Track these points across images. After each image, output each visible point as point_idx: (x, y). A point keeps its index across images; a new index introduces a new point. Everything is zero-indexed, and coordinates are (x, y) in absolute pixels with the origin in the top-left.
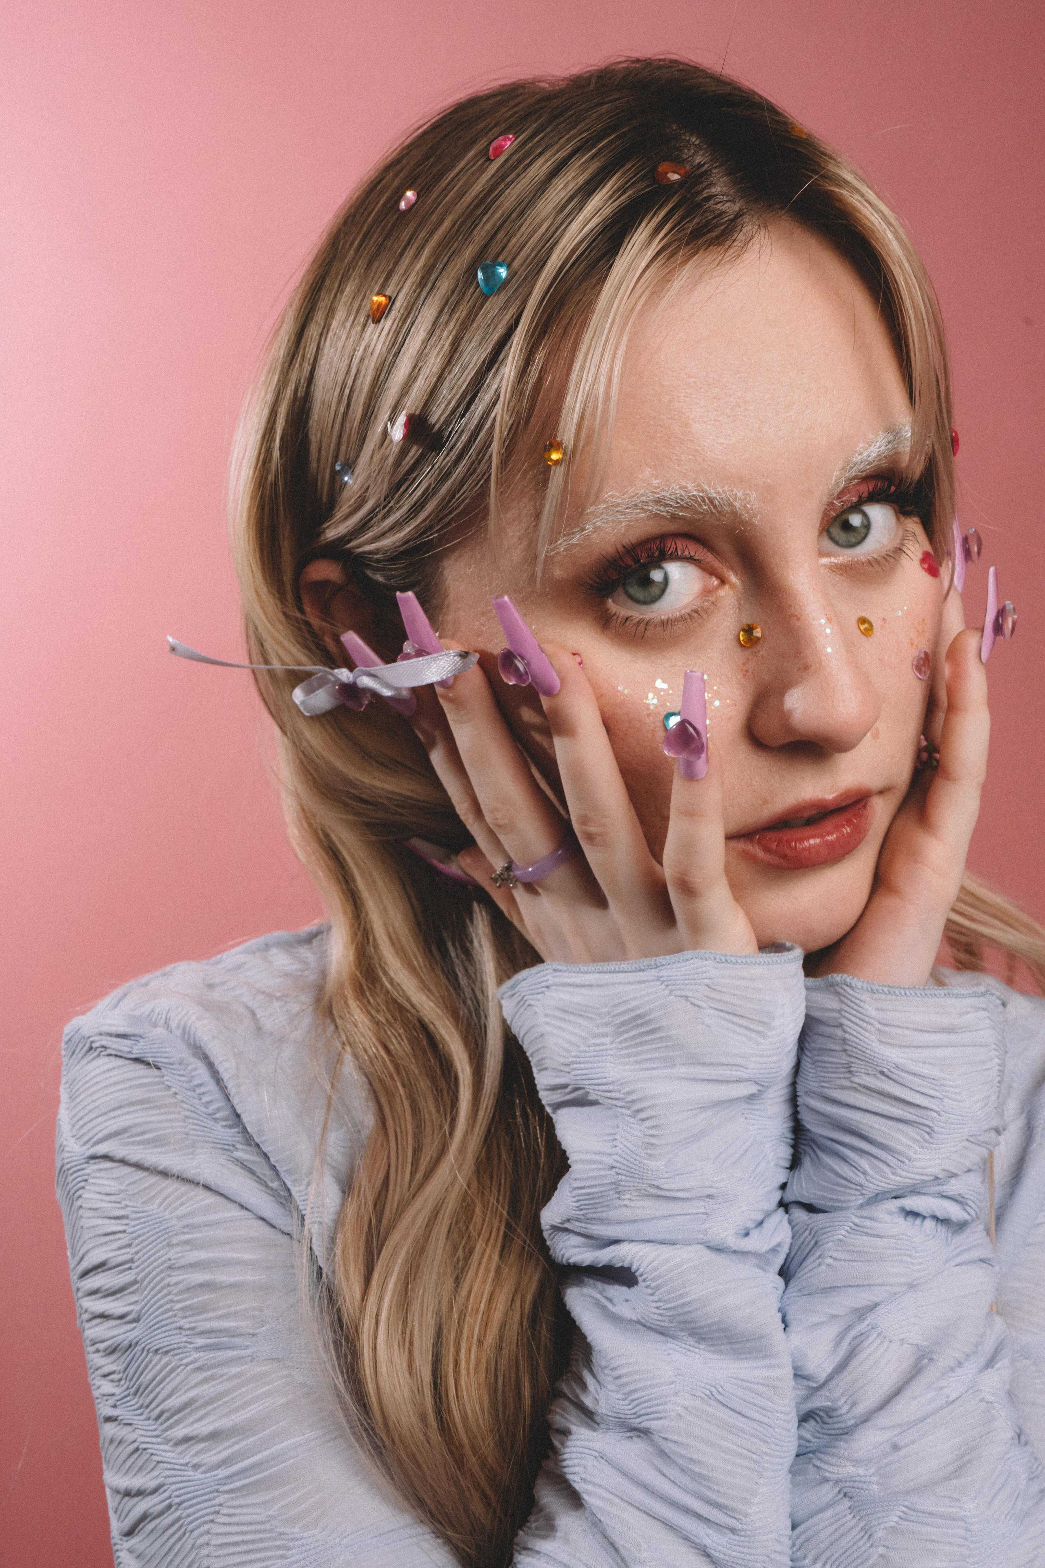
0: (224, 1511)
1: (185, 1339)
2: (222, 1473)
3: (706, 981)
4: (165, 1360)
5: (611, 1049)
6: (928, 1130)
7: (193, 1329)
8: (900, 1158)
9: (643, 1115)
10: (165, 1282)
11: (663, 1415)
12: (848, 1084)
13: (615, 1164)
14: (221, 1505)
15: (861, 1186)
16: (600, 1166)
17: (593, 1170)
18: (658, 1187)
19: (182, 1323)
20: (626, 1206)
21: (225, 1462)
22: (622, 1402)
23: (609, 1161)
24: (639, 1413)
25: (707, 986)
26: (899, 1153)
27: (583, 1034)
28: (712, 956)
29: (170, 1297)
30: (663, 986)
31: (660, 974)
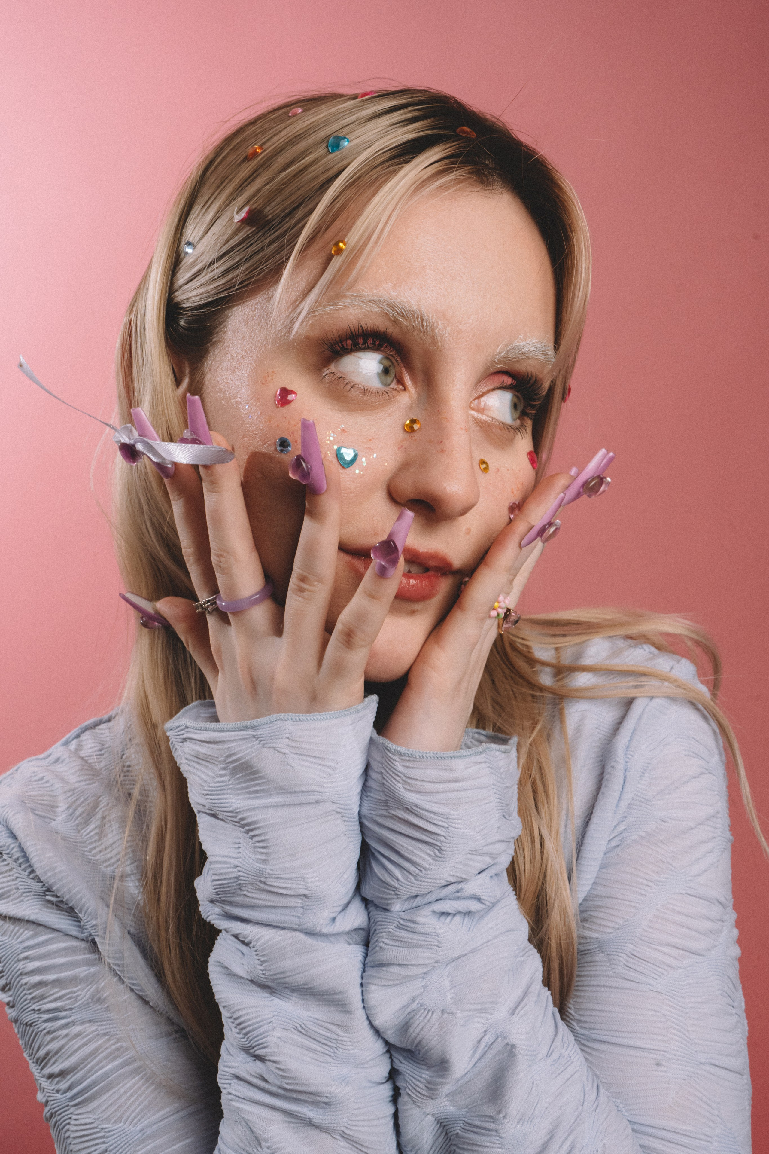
0: (74, 1117)
1: (37, 1016)
2: (69, 1094)
3: (287, 735)
4: (31, 1029)
5: (229, 785)
6: (438, 848)
7: (39, 1010)
8: (419, 868)
9: (252, 833)
10: (20, 983)
11: (265, 1045)
12: (386, 814)
13: (239, 864)
14: (71, 1113)
15: (395, 888)
16: (228, 866)
17: (225, 868)
18: (265, 883)
19: (33, 1007)
20: (245, 895)
21: (69, 1089)
22: (243, 1040)
23: (235, 862)
24: (253, 1045)
25: (288, 738)
26: (419, 865)
27: (211, 774)
28: (290, 718)
29: (24, 992)
30: (257, 742)
31: (255, 734)
